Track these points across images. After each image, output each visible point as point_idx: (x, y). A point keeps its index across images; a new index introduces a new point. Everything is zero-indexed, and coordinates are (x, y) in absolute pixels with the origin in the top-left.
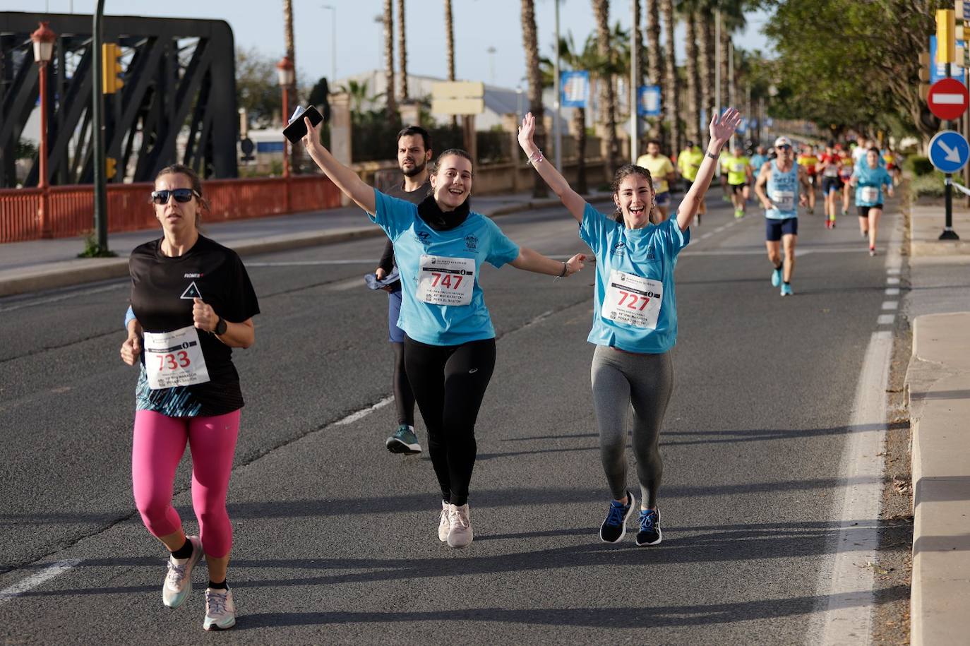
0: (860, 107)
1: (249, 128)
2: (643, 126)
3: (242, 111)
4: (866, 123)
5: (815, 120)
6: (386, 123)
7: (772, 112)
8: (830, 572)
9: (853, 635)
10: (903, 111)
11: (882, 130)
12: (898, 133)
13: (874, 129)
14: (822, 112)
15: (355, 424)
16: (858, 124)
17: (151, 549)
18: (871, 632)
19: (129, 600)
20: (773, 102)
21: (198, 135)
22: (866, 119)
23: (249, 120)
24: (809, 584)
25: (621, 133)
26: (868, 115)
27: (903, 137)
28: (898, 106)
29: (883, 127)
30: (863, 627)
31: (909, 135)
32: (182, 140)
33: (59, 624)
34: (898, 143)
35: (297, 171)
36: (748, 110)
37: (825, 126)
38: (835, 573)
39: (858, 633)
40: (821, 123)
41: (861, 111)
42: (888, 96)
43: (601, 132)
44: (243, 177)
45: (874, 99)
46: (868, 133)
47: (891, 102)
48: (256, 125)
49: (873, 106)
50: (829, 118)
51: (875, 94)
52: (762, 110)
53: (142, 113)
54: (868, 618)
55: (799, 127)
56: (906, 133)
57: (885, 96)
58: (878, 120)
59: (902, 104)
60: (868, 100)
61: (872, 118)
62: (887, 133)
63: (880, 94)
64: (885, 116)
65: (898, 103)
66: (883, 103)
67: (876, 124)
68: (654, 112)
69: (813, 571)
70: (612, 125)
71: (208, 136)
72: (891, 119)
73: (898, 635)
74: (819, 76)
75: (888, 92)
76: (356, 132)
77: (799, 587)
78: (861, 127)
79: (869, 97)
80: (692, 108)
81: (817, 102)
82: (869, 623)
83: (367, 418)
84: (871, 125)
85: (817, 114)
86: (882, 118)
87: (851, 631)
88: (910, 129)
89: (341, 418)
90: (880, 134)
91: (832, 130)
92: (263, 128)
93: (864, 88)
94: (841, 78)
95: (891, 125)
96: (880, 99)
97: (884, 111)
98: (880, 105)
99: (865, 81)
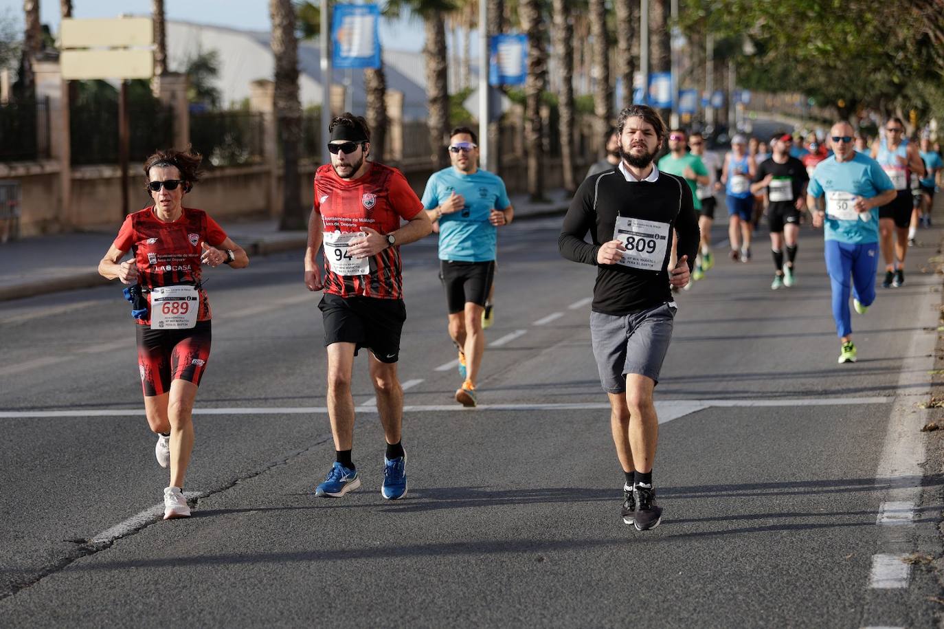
0: (876, 70)
2: (500, 103)
4: (889, 98)
5: (810, 92)
11: (916, 108)
13: (903, 107)
16: (878, 98)
22: (891, 90)
26: (891, 83)
29: (919, 103)
37: (826, 102)
40: (821, 98)
41: (880, 76)
42: (924, 52)
45: (901, 55)
49: (900, 68)
50: (832, 90)
51: (902, 47)
55: (792, 105)
57: (919, 53)
60: (891, 58)
61: (900, 88)
63: (911, 47)
64: (920, 85)
66: (915, 64)
67: (906, 97)
74: (803, 17)
75: (924, 42)
78: (882, 103)
79: (892, 54)
81: (806, 61)
84: (900, 99)
85: (811, 82)
86: (915, 88)
90: (913, 114)
91: (839, 109)
93: (883, 37)
94: (841, 18)
95: (931, 101)
96: (910, 56)
97: (919, 77)
98: (911, 67)
99: (883, 24)
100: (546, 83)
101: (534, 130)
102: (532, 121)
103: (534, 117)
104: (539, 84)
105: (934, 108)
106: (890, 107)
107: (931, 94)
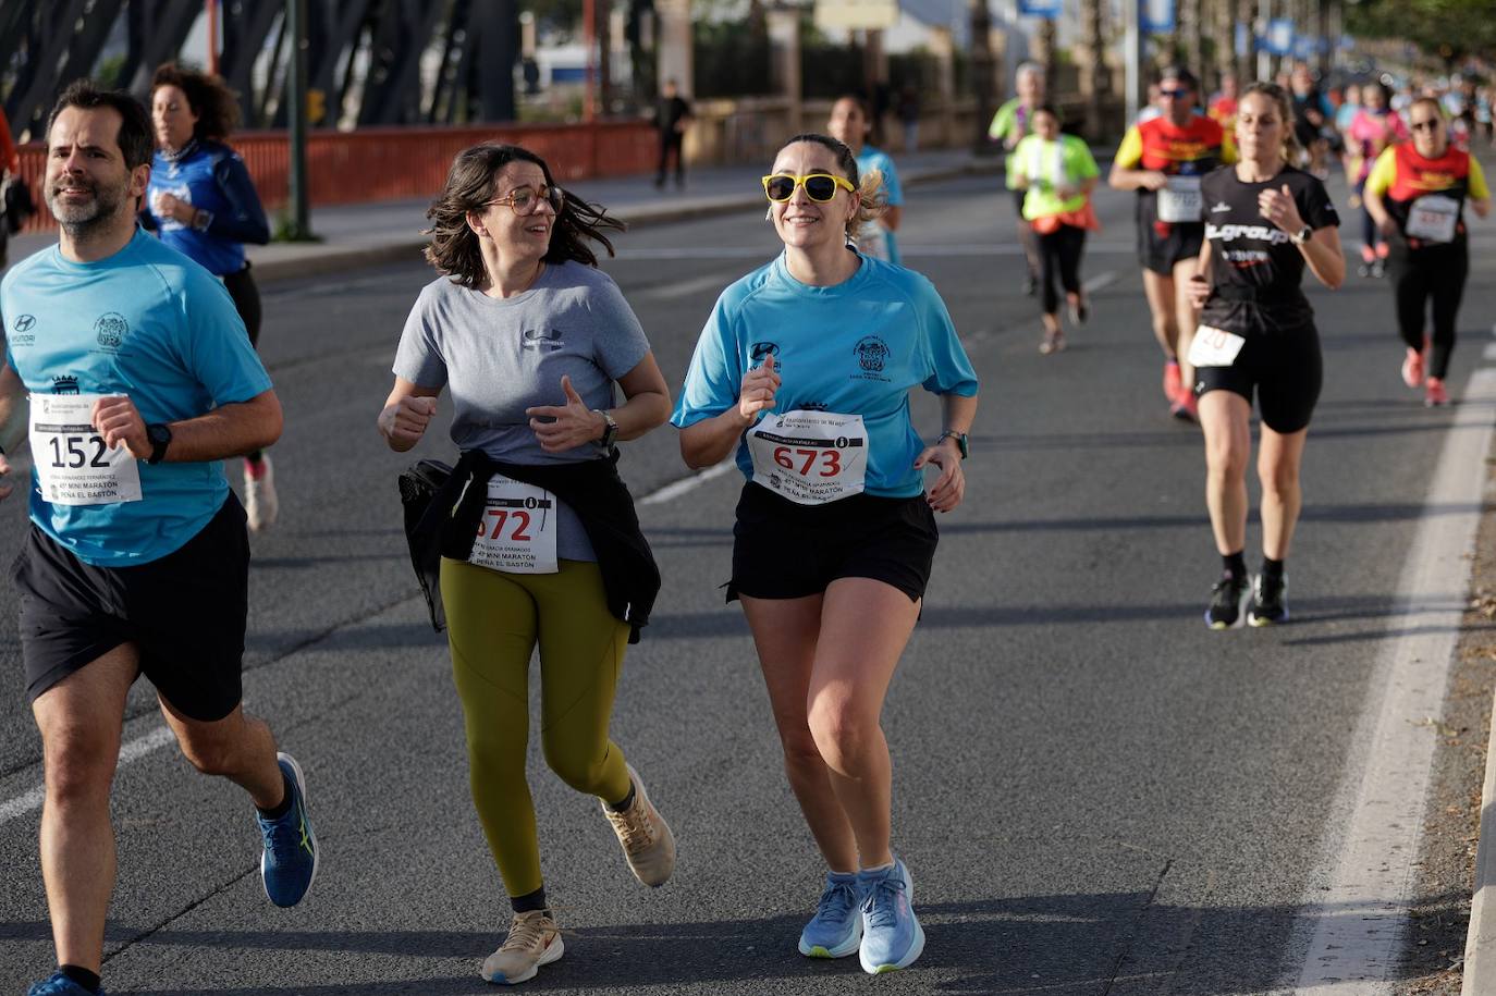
1: (538, 43)
3: (527, 19)
5: (1416, 40)
6: (747, 41)
7: (1350, 27)
8: (1370, 732)
9: (1395, 826)
14: (1427, 28)
15: (673, 502)
16: (1481, 47)
17: (349, 686)
18: (1423, 822)
19: (313, 763)
20: (1352, 12)
21: (456, 56)
23: (539, 32)
24: (1338, 749)
25: (1112, 57)
30: (1412, 814)
32: (431, 62)
33: (207, 794)
35: (608, 110)
36: (1313, 22)
38: (1378, 733)
39: (1402, 823)
40: (1426, 45)
43: (1082, 57)
44: (525, 120)
48: (549, 38)
52: (1335, 24)
53: (370, 21)
54: (1421, 800)
68: (1163, 27)
69: (1345, 731)
70: (1098, 45)
71: (472, 54)
73: (1464, 827)
76: (700, 54)
77: (1321, 754)
80: (1224, 19)
81: (1420, 14)
82: (1422, 809)
83: (690, 494)
85: (1419, 30)
87: (1392, 819)
89: (651, 492)
92: (560, 44)
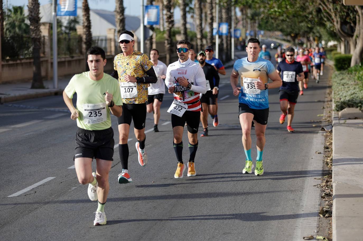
0: (302, 22)
4: (308, 33)
10: (328, 24)
12: (326, 38)
13: (313, 36)
22: (308, 30)
26: (308, 27)
27: (329, 40)
28: (326, 21)
29: (318, 35)
31: (333, 40)
34: (326, 44)
41: (302, 24)
42: (319, 15)
45: (310, 16)
46: (310, 38)
47: (321, 19)
49: (311, 21)
51: (311, 13)
56: (331, 38)
57: (317, 16)
58: (315, 31)
59: (328, 20)
61: (311, 29)
62: (320, 39)
63: (314, 13)
64: (318, 28)
65: (325, 19)
67: (314, 33)
72: (322, 30)
75: (319, 11)
78: (306, 34)
79: (308, 16)
86: (316, 29)
88: (333, 35)
90: (316, 38)
95: (322, 34)
96: (314, 17)
97: (318, 25)
98: (315, 21)
99: (304, 4)
100: (173, 25)
101: (168, 44)
102: (167, 40)
103: (168, 38)
104: (170, 26)
105: (323, 36)
106: (308, 36)
107: (322, 31)
